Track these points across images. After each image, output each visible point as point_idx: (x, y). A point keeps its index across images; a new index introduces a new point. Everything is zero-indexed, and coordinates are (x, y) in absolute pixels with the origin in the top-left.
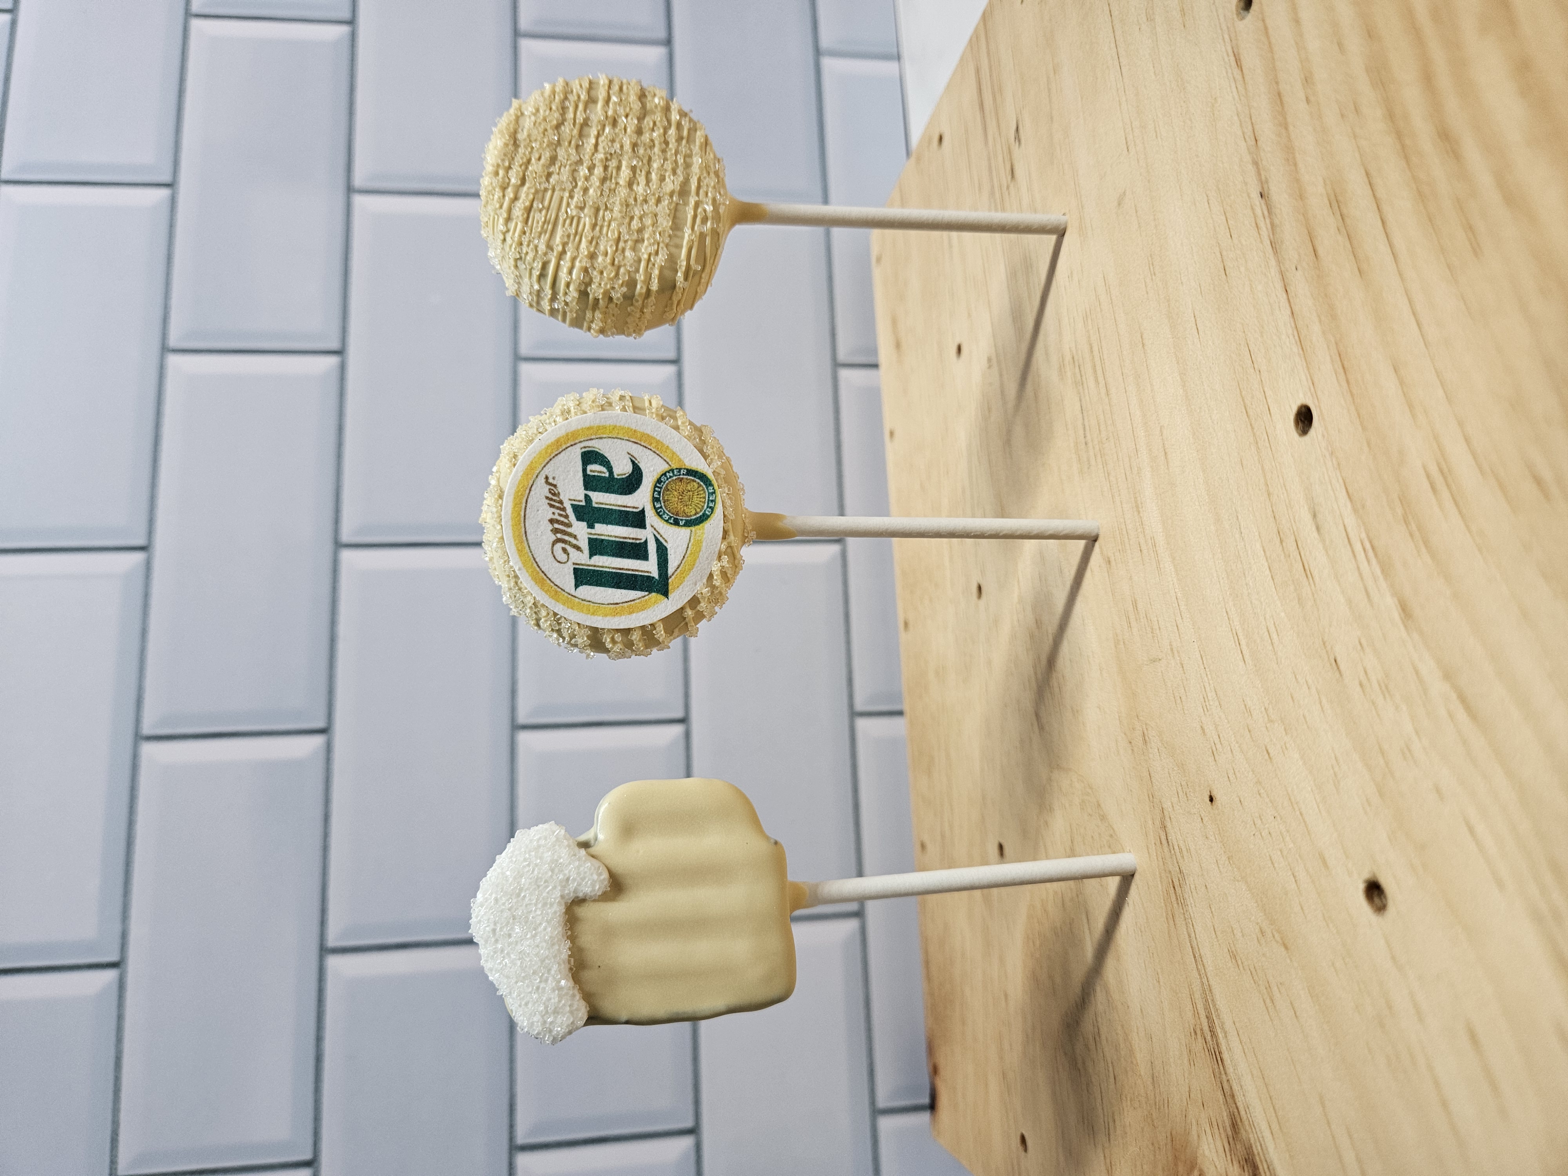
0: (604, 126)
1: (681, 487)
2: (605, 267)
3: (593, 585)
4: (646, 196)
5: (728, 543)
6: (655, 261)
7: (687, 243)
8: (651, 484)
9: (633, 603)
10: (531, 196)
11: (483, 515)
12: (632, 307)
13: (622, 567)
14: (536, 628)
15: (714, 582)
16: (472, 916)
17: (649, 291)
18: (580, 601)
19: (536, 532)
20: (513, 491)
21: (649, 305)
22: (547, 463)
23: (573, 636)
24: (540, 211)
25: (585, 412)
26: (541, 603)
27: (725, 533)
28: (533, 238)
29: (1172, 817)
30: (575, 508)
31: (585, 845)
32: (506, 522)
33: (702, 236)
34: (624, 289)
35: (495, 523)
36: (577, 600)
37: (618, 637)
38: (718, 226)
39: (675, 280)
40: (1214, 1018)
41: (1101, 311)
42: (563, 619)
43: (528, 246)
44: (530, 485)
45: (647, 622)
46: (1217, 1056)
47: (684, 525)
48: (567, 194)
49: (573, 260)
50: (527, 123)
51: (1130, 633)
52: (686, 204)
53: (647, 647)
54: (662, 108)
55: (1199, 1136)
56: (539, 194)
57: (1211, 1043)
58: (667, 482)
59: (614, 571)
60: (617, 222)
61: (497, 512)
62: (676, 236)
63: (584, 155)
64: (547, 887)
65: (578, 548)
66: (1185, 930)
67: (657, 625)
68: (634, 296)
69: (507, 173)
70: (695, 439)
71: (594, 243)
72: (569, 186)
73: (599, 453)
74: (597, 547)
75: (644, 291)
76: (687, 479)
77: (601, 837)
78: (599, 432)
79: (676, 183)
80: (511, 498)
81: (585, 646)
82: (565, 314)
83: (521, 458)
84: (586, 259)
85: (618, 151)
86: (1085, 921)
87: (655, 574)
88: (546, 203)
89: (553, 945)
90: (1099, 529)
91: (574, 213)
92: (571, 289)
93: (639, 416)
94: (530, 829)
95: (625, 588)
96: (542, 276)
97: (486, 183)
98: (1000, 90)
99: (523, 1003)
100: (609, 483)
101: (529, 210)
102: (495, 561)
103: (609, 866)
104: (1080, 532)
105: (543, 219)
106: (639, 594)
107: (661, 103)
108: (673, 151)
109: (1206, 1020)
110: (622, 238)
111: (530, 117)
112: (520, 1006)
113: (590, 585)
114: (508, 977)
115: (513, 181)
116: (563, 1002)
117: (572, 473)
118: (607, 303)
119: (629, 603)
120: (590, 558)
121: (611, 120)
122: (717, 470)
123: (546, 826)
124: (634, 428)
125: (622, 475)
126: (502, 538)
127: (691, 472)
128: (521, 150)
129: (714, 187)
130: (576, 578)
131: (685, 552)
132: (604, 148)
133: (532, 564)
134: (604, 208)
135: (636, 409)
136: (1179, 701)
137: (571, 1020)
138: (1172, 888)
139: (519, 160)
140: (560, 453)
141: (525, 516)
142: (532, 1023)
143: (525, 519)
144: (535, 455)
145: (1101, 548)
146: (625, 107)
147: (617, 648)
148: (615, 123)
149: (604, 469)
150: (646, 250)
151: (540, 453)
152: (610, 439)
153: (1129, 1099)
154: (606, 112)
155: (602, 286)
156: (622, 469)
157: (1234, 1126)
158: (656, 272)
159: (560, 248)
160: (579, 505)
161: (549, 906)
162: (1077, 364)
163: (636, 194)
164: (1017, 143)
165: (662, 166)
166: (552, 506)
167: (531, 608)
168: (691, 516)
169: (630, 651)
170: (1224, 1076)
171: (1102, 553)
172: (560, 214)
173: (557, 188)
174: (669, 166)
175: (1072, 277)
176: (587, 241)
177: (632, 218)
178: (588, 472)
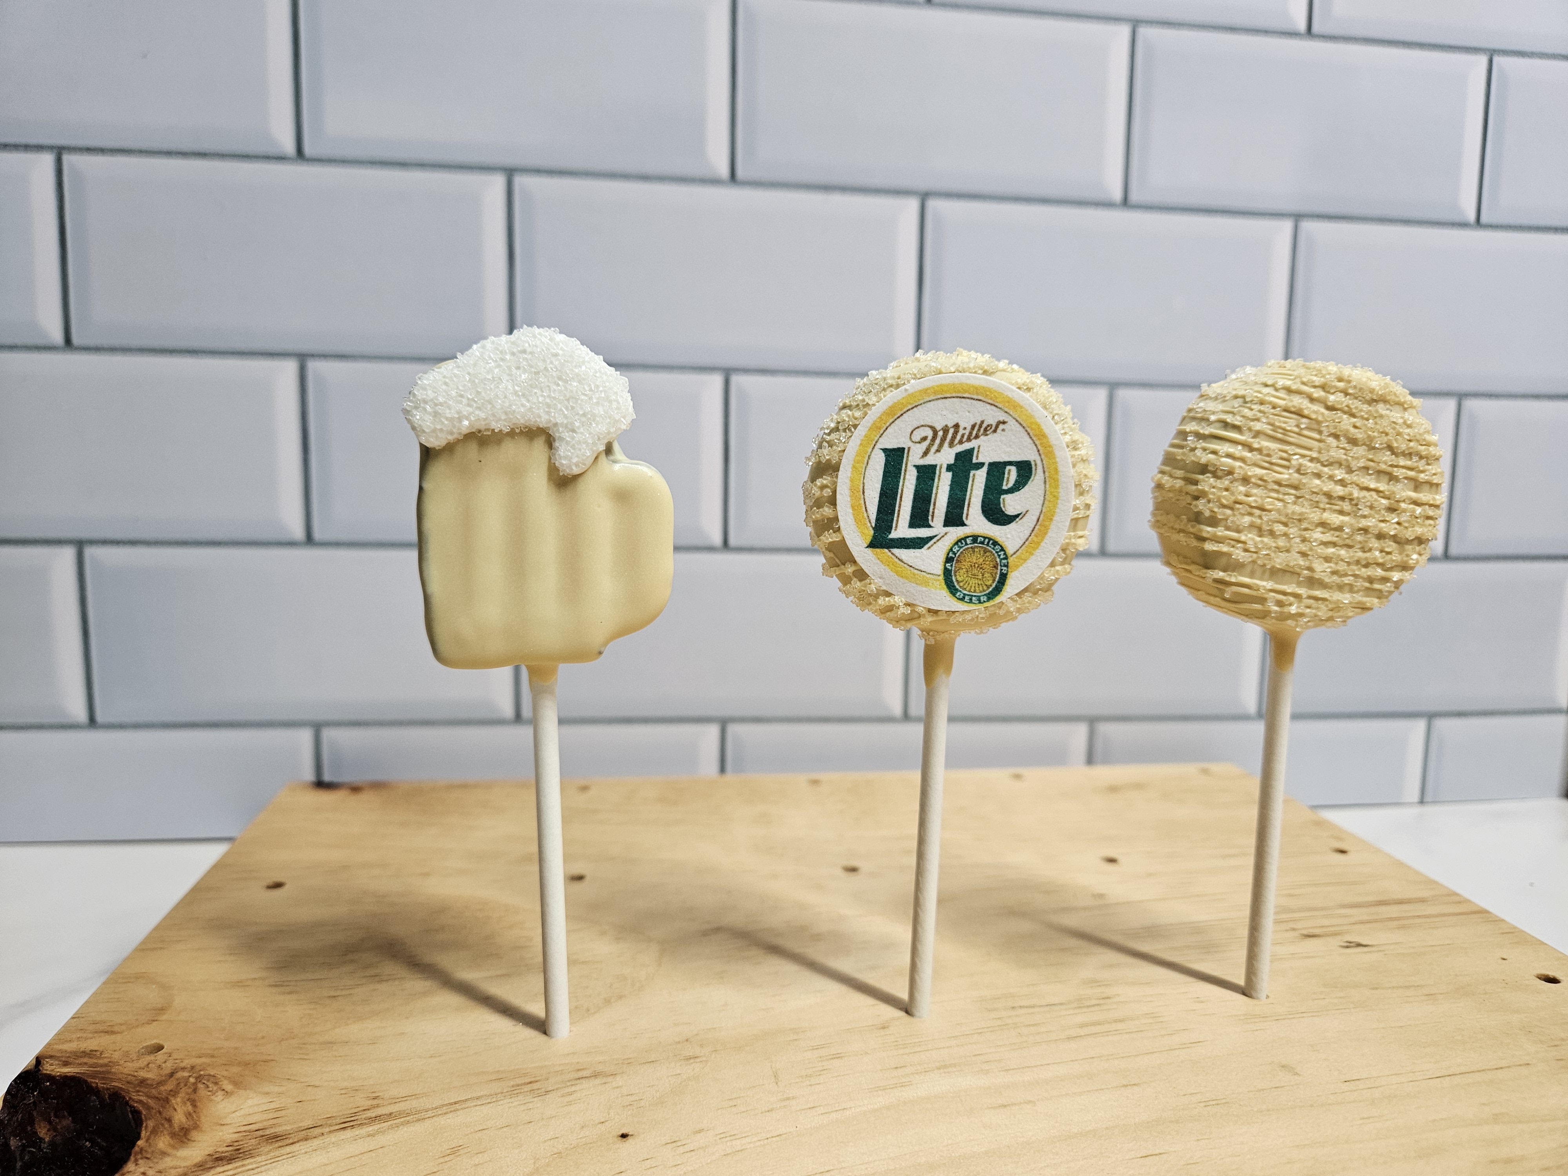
0: (1389, 499)
1: (988, 567)
2: (1233, 494)
3: (885, 468)
4: (1309, 541)
5: (924, 615)
6: (1237, 548)
7: (1255, 584)
8: (992, 535)
9: (864, 509)
10: (1314, 416)
11: (965, 353)
12: (1186, 520)
13: (903, 499)
14: (841, 404)
15: (882, 598)
16: (541, 329)
17: (1204, 540)
18: (869, 454)
19: (946, 409)
20: (991, 386)
21: (1188, 540)
22: (1020, 424)
23: (831, 444)
24: (1298, 426)
25: (1074, 466)
26: (869, 412)
27: (936, 612)
28: (1267, 417)
29: (607, 1086)
30: (970, 452)
31: (609, 450)
32: (957, 377)
33: (1262, 600)
34: (1207, 514)
35: (957, 366)
36: (870, 450)
37: (827, 492)
38: (1273, 618)
39: (1215, 569)
40: (389, 1123)
41: (1163, 1036)
42: (850, 435)
43: (1260, 411)
44: (996, 404)
45: (842, 524)
46: (348, 1123)
47: (945, 568)
48: (1315, 455)
49: (1242, 460)
50: (1396, 415)
51: (806, 1049)
52: (1299, 584)
53: (815, 522)
54: (1406, 562)
55: (267, 1093)
56: (1316, 425)
57: (364, 1116)
58: (994, 552)
59: (900, 491)
60: (1282, 508)
61: (969, 368)
62: (1264, 572)
63: (1358, 475)
64: (567, 408)
65: (926, 453)
66: (485, 1093)
67: (839, 535)
68: (1199, 523)
69: (1341, 392)
70: (1040, 584)
71: (1260, 482)
72: (1324, 458)
73: (1028, 480)
74: (926, 474)
75: (1205, 535)
76: (996, 573)
77: (617, 467)
78: (1052, 480)
79: (1322, 574)
80: (984, 384)
81: (819, 456)
82: (1181, 447)
83: (1027, 395)
84: (1242, 473)
85: (1361, 512)
86: (499, 972)
87: (894, 535)
88: (1306, 432)
89: (506, 413)
90: (919, 1017)
91: (1294, 463)
92: (1209, 455)
93: (1068, 524)
94: (629, 392)
95: (880, 501)
96: (1226, 425)
97: (1330, 368)
98: (1403, 927)
99: (447, 380)
100: (996, 490)
101: (1299, 414)
102: (916, 364)
103: (585, 475)
104: (918, 996)
105: (1289, 428)
106: (873, 517)
107: (1411, 562)
108: (1357, 573)
109: (388, 1112)
110: (1264, 513)
111: (1402, 418)
112: (444, 377)
113: (885, 464)
114: (475, 365)
115: (1332, 398)
116: (446, 422)
117: (1009, 449)
118: (1192, 493)
119: (863, 506)
120: (914, 466)
121: (1395, 506)
122: (1004, 606)
123: (631, 409)
124: (1054, 518)
125: (1004, 504)
126: (940, 373)
127: (1003, 578)
128: (1365, 407)
129: (1316, 616)
130: (894, 450)
131: (917, 568)
132: (1364, 497)
133: (910, 404)
134: (1298, 495)
135: (1075, 522)
136: (731, 1103)
137: (427, 430)
138: (529, 1080)
139: (1355, 404)
140: (1031, 438)
141: (963, 398)
142: (425, 389)
143: (960, 397)
144: (1030, 411)
145: (898, 1018)
146: (1409, 522)
147: (816, 491)
148: (1392, 510)
149: (1011, 484)
150: (1250, 538)
151: (1031, 417)
152: (1043, 492)
153: (311, 1012)
154: (1404, 501)
155: (1213, 490)
156: (1010, 504)
157: (275, 1138)
158: (1225, 549)
159: (1256, 446)
160: (973, 456)
161: (546, 410)
162: (1102, 1002)
163: (1312, 530)
164: (1346, 944)
165: (1342, 560)
166: (973, 427)
167: (863, 400)
168: (955, 576)
169: (812, 504)
170: (327, 1130)
171: (893, 1019)
172: (1293, 447)
173: (1322, 445)
174: (1342, 567)
175: (1199, 1002)
176: (1263, 476)
177: (1285, 524)
178: (1008, 468)
